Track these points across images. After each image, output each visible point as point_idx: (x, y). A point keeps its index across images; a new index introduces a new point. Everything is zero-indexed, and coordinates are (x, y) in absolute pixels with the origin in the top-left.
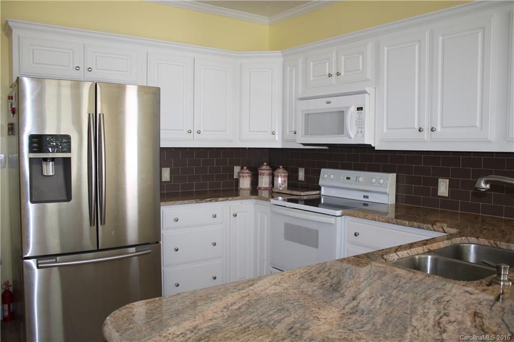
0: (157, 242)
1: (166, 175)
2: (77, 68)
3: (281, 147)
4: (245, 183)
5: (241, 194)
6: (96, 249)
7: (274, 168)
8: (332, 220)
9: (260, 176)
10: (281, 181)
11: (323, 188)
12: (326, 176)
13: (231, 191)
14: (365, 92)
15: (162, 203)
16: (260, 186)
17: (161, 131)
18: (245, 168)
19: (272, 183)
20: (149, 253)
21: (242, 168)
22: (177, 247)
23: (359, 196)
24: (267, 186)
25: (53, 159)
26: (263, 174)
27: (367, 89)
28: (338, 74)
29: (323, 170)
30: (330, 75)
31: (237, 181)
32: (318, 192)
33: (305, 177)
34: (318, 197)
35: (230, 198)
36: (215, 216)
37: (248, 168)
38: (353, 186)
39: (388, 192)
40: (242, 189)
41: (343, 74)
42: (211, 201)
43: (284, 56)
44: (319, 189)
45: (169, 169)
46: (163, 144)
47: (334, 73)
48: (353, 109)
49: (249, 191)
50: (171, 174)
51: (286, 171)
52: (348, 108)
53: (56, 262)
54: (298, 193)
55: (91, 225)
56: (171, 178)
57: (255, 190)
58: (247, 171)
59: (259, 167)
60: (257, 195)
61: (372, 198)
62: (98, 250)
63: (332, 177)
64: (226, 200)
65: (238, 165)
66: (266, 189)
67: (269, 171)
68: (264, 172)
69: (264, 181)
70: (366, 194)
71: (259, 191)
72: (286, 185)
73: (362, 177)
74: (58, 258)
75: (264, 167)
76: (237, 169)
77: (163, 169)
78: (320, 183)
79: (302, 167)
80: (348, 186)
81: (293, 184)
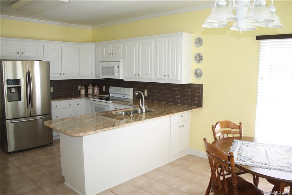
0: (50, 114)
1: (52, 90)
2: (18, 53)
3: (95, 79)
4: (83, 92)
5: (81, 97)
6: (30, 116)
7: (94, 86)
8: (109, 104)
9: (88, 89)
10: (96, 91)
11: (110, 94)
12: (111, 89)
13: (77, 95)
14: (120, 61)
15: (51, 101)
16: (88, 93)
17: (50, 74)
18: (83, 86)
19: (93, 92)
20: (48, 117)
21: (81, 87)
22: (57, 116)
23: (121, 96)
24: (91, 93)
25: (14, 87)
26: (90, 89)
27: (120, 60)
28: (113, 54)
29: (110, 87)
30: (110, 54)
31: (80, 92)
32: (109, 95)
33: (105, 90)
34: (109, 97)
35: (76, 98)
36: (70, 105)
37: (84, 86)
38: (119, 93)
39: (130, 95)
40: (82, 95)
41: (114, 54)
42: (69, 99)
43: (95, 45)
44: (109, 94)
45: (53, 88)
46: (51, 79)
47: (111, 53)
48: (116, 67)
49: (84, 95)
50: (54, 89)
51: (98, 87)
52: (115, 66)
53: (17, 121)
54: (101, 96)
55: (28, 108)
56: (54, 91)
57: (87, 95)
58: (83, 88)
59: (88, 86)
60: (88, 97)
61: (126, 97)
62: (31, 117)
63: (113, 89)
64: (74, 99)
65: (80, 85)
66: (91, 94)
67: (92, 87)
68: (90, 88)
69: (90, 91)
70: (124, 95)
71: (88, 95)
72: (98, 92)
73: (122, 90)
74: (18, 119)
75: (90, 86)
76: (79, 87)
77: (51, 88)
78: (109, 92)
79: (104, 86)
80: (118, 93)
81: (101, 92)
